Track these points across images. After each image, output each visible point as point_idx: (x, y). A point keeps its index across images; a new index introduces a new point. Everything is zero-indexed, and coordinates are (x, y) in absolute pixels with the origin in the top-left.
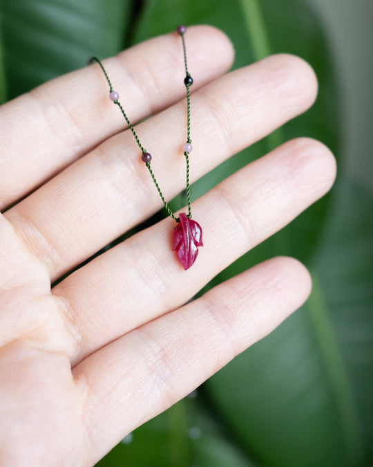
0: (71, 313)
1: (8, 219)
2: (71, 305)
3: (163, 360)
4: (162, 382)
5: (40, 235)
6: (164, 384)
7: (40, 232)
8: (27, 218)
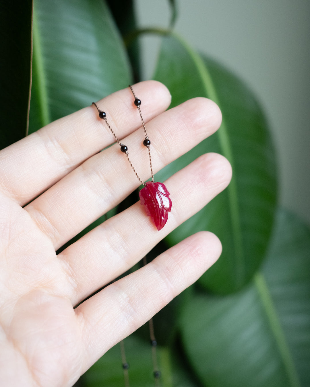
0: (70, 271)
1: (27, 211)
2: (70, 265)
3: (129, 303)
4: (129, 316)
5: (47, 220)
6: (130, 317)
7: (47, 219)
8: (38, 209)
